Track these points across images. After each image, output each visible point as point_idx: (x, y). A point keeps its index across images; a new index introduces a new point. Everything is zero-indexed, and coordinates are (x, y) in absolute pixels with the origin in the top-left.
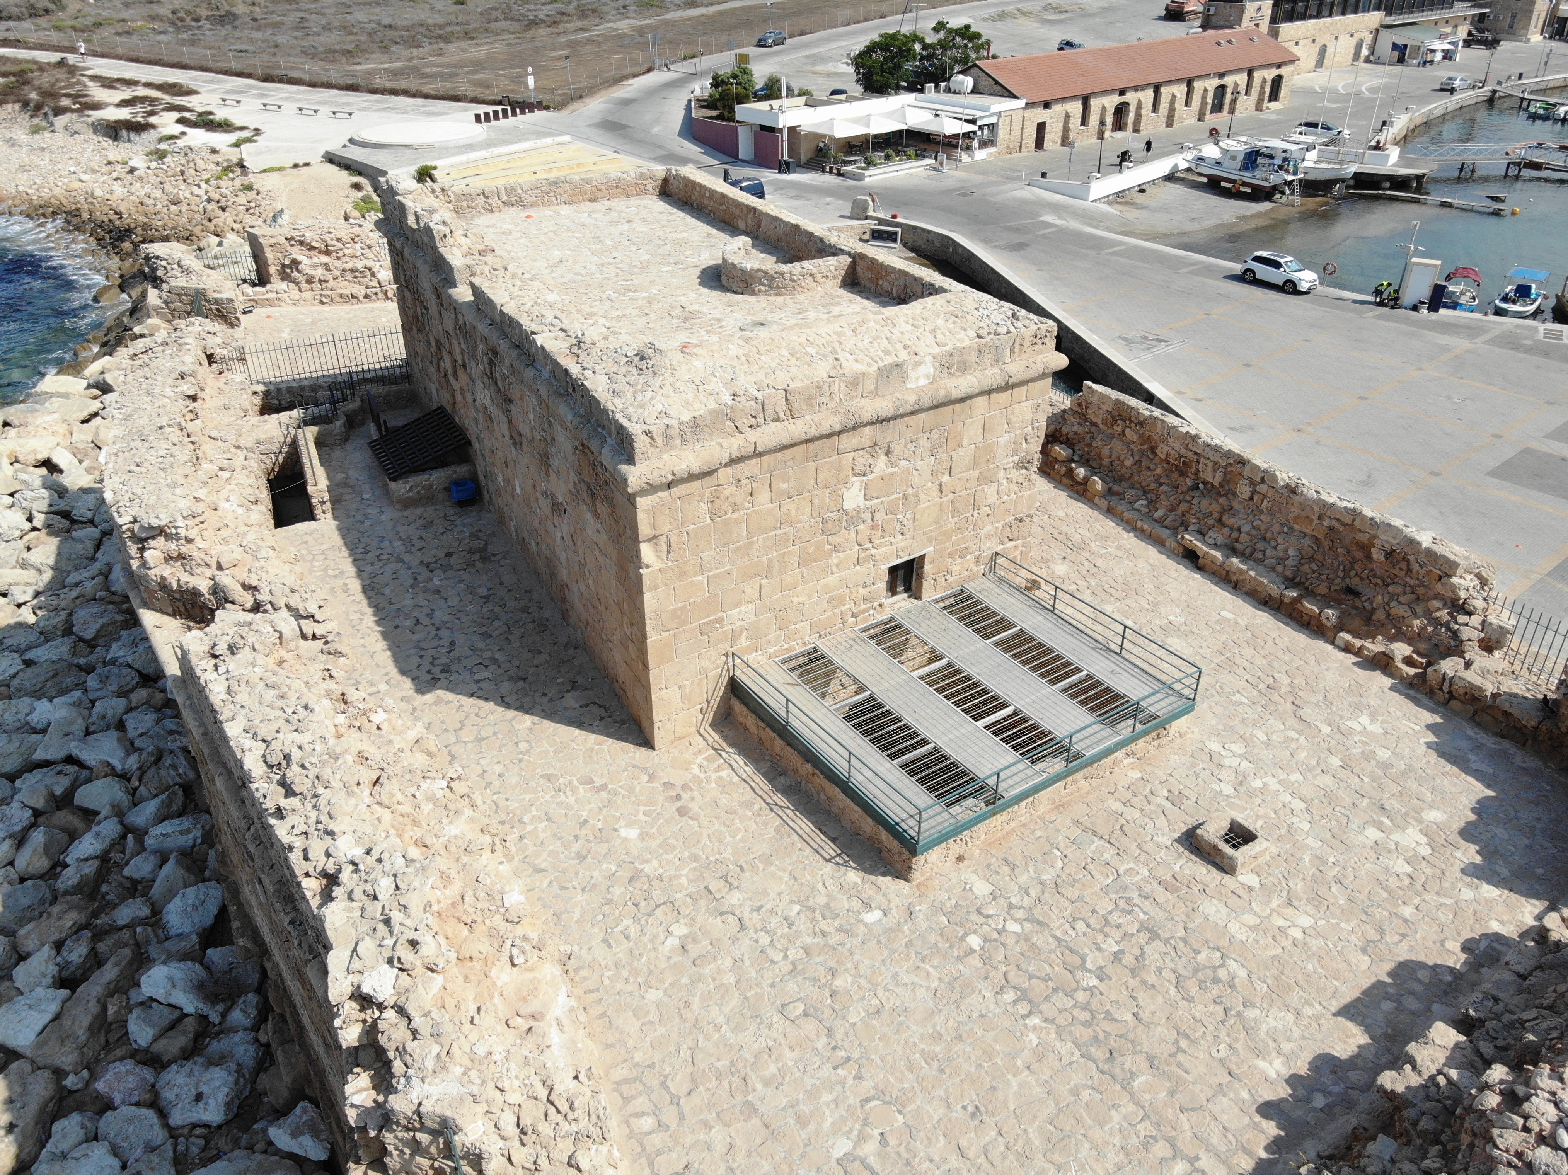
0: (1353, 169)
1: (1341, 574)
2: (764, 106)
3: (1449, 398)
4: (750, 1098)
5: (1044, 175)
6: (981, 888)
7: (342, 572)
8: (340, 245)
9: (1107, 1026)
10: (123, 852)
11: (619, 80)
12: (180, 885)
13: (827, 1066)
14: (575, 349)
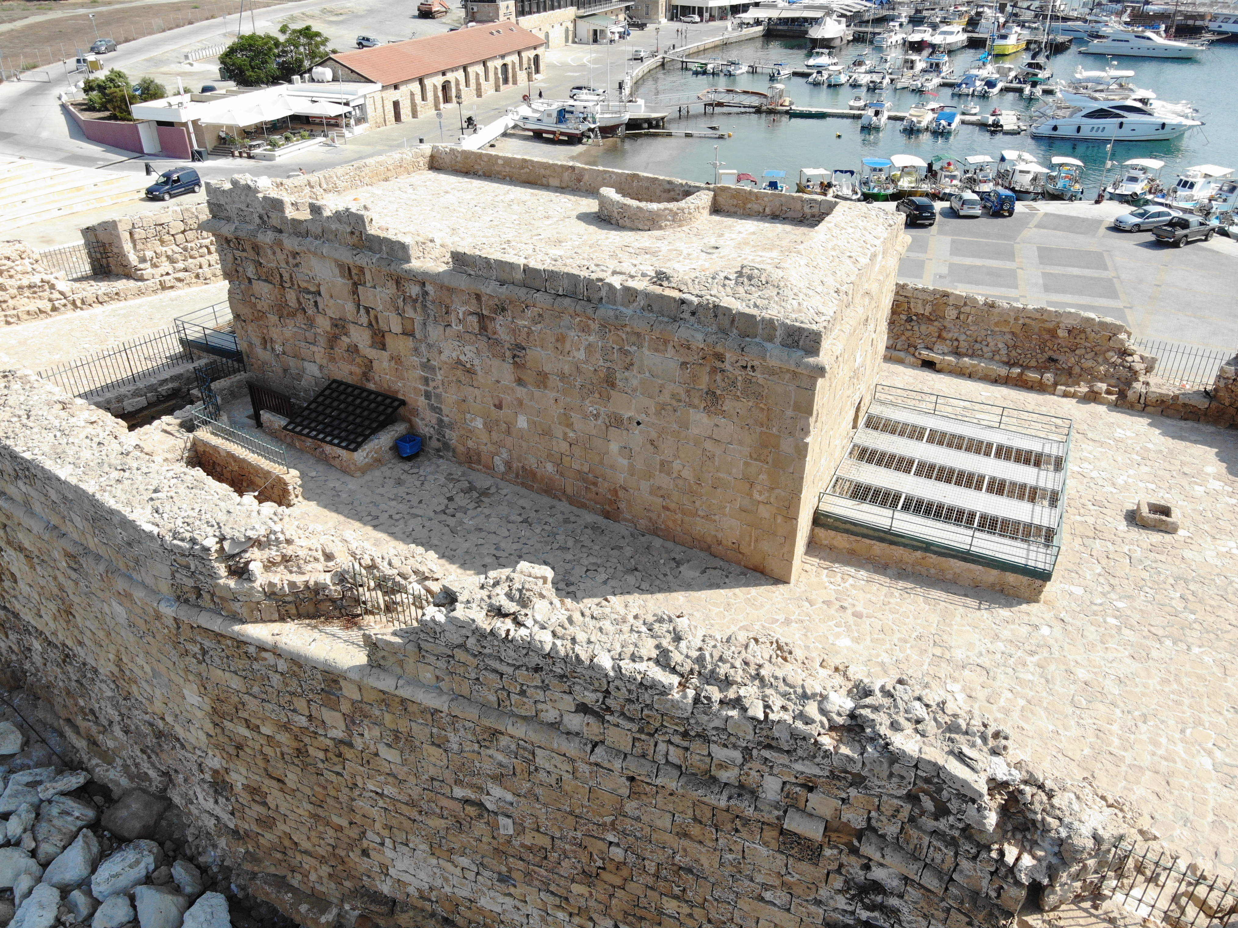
0: (626, 117)
1: (1039, 351)
4: (1127, 762)
12: (174, 912)
13: (1140, 724)
14: (665, 283)
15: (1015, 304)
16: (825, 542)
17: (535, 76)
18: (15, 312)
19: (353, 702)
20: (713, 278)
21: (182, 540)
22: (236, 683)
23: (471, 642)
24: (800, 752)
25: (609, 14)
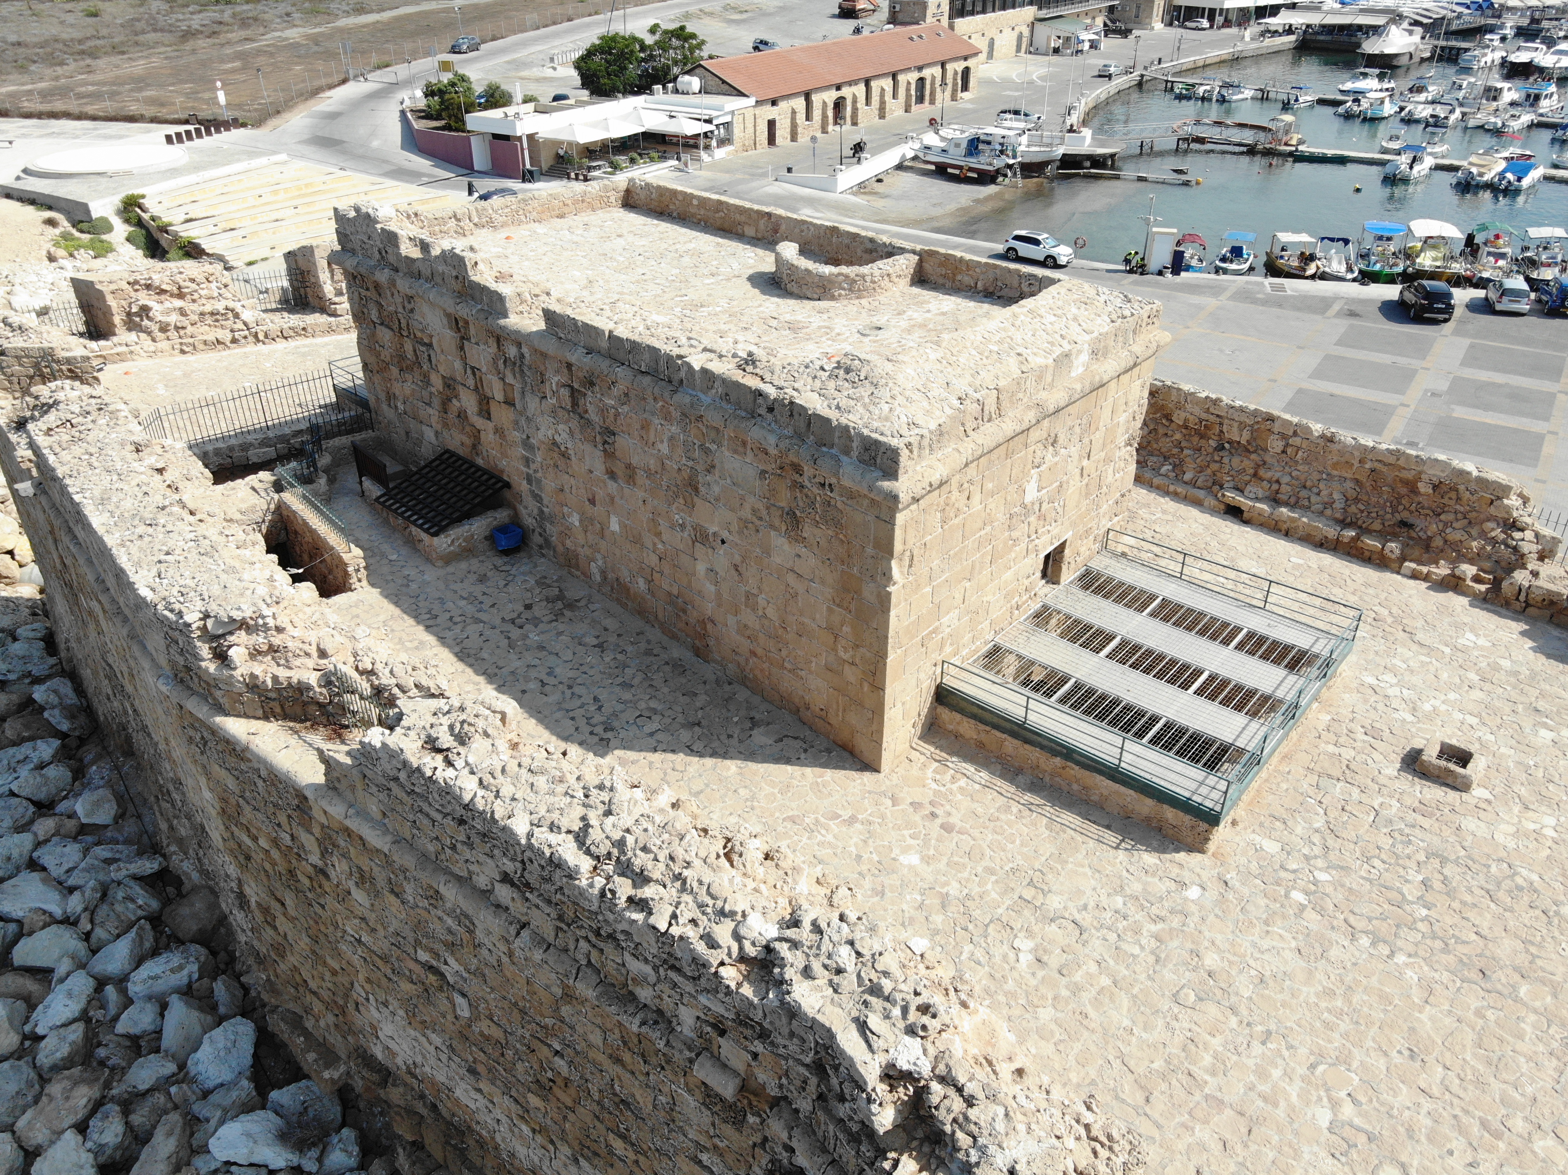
0: (1061, 151)
1: (1389, 510)
2: (496, 114)
3: (1221, 351)
4: (1207, 1091)
5: (789, 170)
6: (1271, 847)
7: (421, 643)
8: (194, 286)
9: (1461, 949)
10: (103, 1007)
11: (315, 92)
12: (198, 1029)
13: (1255, 1044)
14: (750, 369)
15: (1362, 442)
16: (951, 727)
17: (960, 94)
18: (191, 340)
19: (323, 826)
20: (807, 367)
21: (172, 611)
22: (231, 783)
23: (403, 776)
24: (703, 981)
25: (1082, 16)
